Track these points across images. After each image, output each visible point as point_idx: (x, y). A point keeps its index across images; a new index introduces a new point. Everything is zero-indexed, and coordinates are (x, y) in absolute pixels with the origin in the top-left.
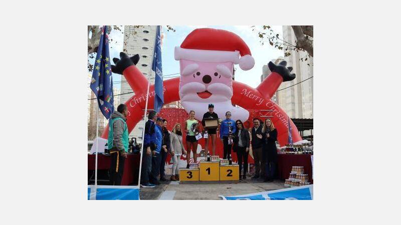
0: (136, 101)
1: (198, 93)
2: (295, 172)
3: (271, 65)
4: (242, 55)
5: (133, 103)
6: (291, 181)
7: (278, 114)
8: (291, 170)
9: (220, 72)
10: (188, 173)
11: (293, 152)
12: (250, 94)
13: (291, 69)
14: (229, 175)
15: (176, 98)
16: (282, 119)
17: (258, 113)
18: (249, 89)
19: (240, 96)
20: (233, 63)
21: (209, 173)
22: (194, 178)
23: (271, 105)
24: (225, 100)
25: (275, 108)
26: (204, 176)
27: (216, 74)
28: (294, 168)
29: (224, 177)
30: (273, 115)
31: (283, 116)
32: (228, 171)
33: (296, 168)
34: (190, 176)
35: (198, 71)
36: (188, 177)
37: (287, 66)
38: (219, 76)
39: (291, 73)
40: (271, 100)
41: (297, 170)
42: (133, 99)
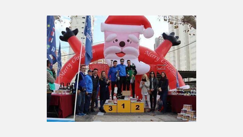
0: (76, 59)
1: (116, 53)
2: (186, 109)
3: (164, 35)
4: (146, 28)
5: (74, 60)
6: (182, 115)
7: (169, 68)
8: (183, 107)
9: (131, 39)
10: (109, 107)
11: (182, 94)
12: (151, 54)
13: (177, 37)
14: (137, 109)
15: (102, 57)
16: (172, 71)
17: (156, 67)
18: (150, 51)
19: (144, 56)
20: (139, 33)
21: (124, 108)
22: (114, 111)
23: (165, 61)
24: (134, 58)
25: (167, 63)
26: (121, 109)
27: (128, 41)
28: (185, 106)
29: (134, 110)
30: (166, 68)
31: (172, 69)
32: (136, 106)
33: (187, 106)
34: (110, 109)
35: (116, 39)
36: (109, 110)
37: (175, 36)
38: (130, 42)
39: (178, 40)
40: (164, 58)
41: (187, 107)
42: (74, 57)
